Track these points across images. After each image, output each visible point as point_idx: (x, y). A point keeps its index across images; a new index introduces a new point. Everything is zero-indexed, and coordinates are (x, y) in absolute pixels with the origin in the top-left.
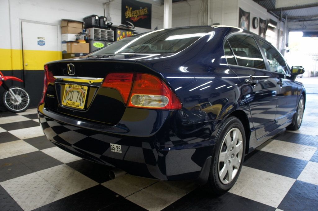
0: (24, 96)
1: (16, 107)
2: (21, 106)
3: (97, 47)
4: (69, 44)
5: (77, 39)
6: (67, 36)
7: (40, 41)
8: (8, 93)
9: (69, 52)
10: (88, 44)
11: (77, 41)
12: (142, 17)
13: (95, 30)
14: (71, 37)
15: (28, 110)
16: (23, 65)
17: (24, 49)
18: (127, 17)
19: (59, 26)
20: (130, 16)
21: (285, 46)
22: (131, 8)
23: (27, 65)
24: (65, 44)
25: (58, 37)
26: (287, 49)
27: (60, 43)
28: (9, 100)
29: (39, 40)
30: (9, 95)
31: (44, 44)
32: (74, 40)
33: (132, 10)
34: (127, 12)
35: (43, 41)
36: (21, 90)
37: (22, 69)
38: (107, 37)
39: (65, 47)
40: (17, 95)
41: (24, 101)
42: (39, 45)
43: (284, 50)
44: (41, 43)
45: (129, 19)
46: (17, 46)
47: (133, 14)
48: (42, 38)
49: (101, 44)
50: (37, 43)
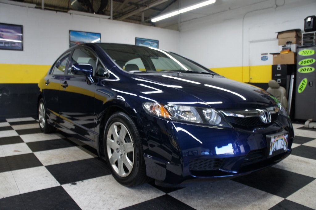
3: (304, 55)
7: (263, 57)
23: (251, 79)
29: (262, 56)
31: (267, 59)
35: (266, 57)
44: (264, 58)
48: (267, 54)
49: (310, 50)
50: (260, 59)
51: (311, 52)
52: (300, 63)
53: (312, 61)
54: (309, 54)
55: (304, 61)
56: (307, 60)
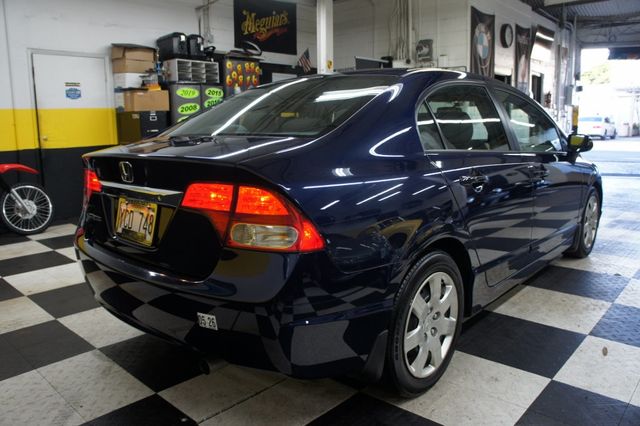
0: (41, 203)
1: (26, 223)
2: (36, 220)
3: (187, 97)
4: (128, 94)
5: (143, 84)
6: (124, 78)
7: (70, 90)
8: (10, 197)
9: (129, 109)
10: (166, 92)
11: (144, 87)
12: (277, 30)
13: (179, 62)
14: (132, 79)
15: (49, 229)
16: (39, 139)
17: (38, 107)
18: (246, 33)
19: (107, 59)
20: (253, 31)
21: (574, 79)
22: (253, 15)
23: (46, 140)
24: (121, 94)
25: (106, 81)
26: (578, 83)
27: (111, 92)
28: (12, 210)
29: (68, 88)
30: (11, 201)
31: (79, 96)
32: (137, 86)
33: (256, 18)
34: (247, 23)
35: (76, 90)
36: (36, 190)
37: (37, 147)
38: (204, 77)
39: (120, 101)
40: (26, 200)
41: (43, 212)
42: (68, 99)
43: (572, 86)
44: (73, 93)
45: (251, 37)
46: (25, 103)
47: (259, 26)
48: (75, 84)
49: (192, 90)
51: (194, 93)
52: (179, 110)
53: (195, 107)
54: (191, 96)
55: (185, 106)
56: (189, 105)
